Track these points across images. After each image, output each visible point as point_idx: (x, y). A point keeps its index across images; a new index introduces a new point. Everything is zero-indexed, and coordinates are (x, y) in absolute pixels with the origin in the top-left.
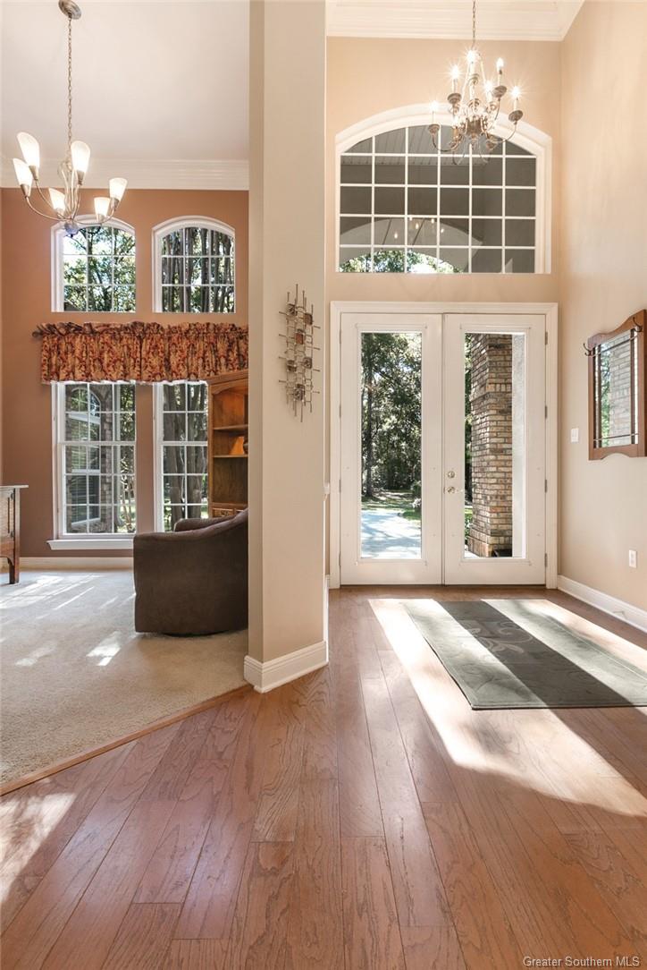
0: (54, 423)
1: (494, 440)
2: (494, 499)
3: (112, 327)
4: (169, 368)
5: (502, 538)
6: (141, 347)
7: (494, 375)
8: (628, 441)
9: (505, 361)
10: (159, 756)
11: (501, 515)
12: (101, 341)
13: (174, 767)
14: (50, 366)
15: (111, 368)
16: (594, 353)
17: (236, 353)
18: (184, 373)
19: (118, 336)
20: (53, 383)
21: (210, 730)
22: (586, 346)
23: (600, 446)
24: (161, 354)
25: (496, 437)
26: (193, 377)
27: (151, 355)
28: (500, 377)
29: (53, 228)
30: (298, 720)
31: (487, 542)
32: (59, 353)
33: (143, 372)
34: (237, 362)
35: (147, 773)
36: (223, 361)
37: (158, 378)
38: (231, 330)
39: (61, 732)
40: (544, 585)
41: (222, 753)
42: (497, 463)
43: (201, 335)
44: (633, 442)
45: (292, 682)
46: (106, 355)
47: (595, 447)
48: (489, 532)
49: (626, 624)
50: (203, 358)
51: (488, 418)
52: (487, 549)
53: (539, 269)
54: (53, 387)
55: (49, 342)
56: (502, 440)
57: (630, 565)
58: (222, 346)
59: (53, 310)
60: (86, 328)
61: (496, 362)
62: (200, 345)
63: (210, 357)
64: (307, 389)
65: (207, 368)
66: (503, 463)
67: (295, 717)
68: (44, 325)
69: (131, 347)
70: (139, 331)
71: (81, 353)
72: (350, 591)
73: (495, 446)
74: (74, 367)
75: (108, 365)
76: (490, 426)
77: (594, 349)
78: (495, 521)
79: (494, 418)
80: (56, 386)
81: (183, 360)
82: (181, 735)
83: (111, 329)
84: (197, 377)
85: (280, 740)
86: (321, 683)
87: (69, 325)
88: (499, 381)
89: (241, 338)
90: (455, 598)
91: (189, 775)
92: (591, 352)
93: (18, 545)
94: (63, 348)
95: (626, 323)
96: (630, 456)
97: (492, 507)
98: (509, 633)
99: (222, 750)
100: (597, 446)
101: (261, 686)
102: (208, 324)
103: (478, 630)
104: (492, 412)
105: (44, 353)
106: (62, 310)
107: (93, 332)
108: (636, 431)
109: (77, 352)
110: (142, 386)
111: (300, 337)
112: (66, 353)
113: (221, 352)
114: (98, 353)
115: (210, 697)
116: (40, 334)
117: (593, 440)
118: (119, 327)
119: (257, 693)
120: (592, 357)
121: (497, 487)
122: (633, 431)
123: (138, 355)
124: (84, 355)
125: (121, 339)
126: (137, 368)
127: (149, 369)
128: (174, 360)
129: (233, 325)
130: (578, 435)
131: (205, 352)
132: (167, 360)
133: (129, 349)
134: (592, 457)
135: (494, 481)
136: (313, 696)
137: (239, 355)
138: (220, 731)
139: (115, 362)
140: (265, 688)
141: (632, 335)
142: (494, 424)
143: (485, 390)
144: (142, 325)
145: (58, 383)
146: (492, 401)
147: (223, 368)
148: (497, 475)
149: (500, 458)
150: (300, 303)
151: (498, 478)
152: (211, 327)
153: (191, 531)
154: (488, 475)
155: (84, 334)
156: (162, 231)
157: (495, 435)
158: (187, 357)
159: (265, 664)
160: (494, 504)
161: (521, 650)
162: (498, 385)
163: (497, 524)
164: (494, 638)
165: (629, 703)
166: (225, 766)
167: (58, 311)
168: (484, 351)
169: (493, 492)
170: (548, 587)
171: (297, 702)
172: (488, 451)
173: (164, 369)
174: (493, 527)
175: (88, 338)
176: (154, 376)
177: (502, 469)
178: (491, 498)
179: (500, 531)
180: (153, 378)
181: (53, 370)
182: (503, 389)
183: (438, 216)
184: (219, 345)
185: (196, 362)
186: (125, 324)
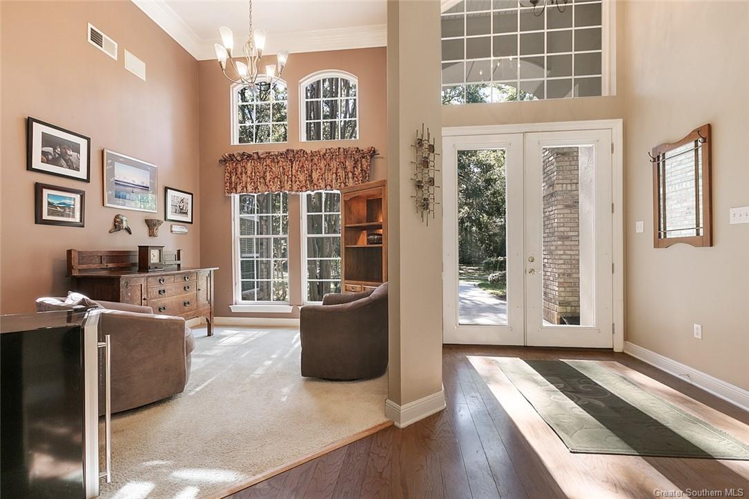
0: (233, 222)
1: (562, 229)
2: (561, 276)
3: (273, 154)
4: (312, 181)
5: (569, 308)
6: (292, 167)
7: (560, 177)
8: (693, 233)
9: (571, 165)
10: (337, 471)
11: (568, 289)
12: (265, 164)
13: (350, 481)
14: (231, 183)
15: (271, 183)
16: (659, 160)
17: (360, 169)
18: (323, 185)
19: (276, 160)
20: (232, 195)
21: (369, 455)
22: (651, 154)
23: (665, 237)
24: (306, 172)
25: (563, 226)
26: (328, 187)
27: (299, 173)
28: (566, 179)
29: (231, 86)
30: (432, 451)
31: (556, 310)
32: (236, 174)
33: (294, 185)
34: (361, 176)
35: (331, 484)
36: (350, 175)
37: (304, 189)
38: (356, 152)
39: (267, 448)
40: (612, 349)
41: (381, 473)
42: (564, 247)
43: (334, 157)
44: (698, 234)
45: (421, 420)
46: (268, 174)
47: (660, 237)
48: (558, 303)
49: (691, 385)
50: (336, 174)
51: (556, 212)
52: (556, 317)
53: (605, 92)
54: (232, 198)
55: (229, 167)
56: (568, 229)
57: (695, 336)
58: (349, 164)
59: (232, 144)
60: (255, 155)
61: (563, 167)
62: (334, 164)
63: (341, 173)
64: (431, 201)
65: (339, 181)
66: (569, 248)
67: (430, 449)
68: (227, 155)
69: (285, 167)
70: (291, 156)
71: (252, 173)
72: (451, 349)
73: (562, 234)
74: (246, 183)
75: (270, 181)
76: (558, 218)
77: (658, 157)
78: (563, 294)
79: (562, 211)
80: (234, 197)
81: (322, 176)
82: (349, 456)
83: (271, 155)
84: (332, 187)
85: (422, 466)
86: (444, 423)
87: (243, 154)
88: (565, 181)
89: (363, 158)
90: (537, 357)
91: (362, 488)
92: (656, 159)
93: (213, 309)
94: (240, 170)
95: (690, 135)
96: (696, 246)
97: (559, 283)
98: (589, 389)
99: (381, 471)
100: (662, 237)
101: (400, 423)
102: (339, 148)
103: (562, 385)
104: (559, 207)
105: (227, 174)
106: (238, 143)
107: (259, 158)
108: (701, 225)
109: (249, 172)
110: (293, 195)
111: (425, 163)
112: (241, 174)
113: (349, 168)
114: (262, 172)
115: (364, 429)
116: (224, 161)
117: (658, 232)
118: (277, 153)
119: (397, 428)
120: (656, 163)
121: (564, 266)
122: (698, 225)
123: (290, 173)
124: (253, 174)
125: (278, 162)
126: (290, 183)
127: (298, 183)
128: (315, 176)
129: (358, 148)
130: (643, 227)
131: (337, 169)
132: (310, 176)
133: (284, 169)
134: (657, 245)
135: (562, 262)
136: (440, 433)
137: (362, 170)
138: (376, 455)
139: (274, 179)
140: (403, 425)
141: (696, 145)
142: (562, 216)
143: (553, 189)
144: (293, 151)
145: (236, 195)
146: (559, 198)
147: (350, 180)
148: (564, 257)
149: (566, 243)
150: (425, 137)
151: (565, 260)
152: (342, 150)
153: (340, 305)
154: (556, 257)
155: (253, 159)
156: (307, 82)
157: (562, 224)
158: (325, 173)
159: (402, 406)
160: (562, 280)
161: (603, 405)
162: (564, 185)
163: (565, 297)
164: (577, 392)
165: (709, 455)
166: (386, 483)
167: (235, 144)
168: (552, 158)
169: (560, 271)
170: (615, 350)
171: (429, 437)
172: (556, 238)
173: (308, 182)
174: (561, 299)
175: (256, 162)
176: (301, 188)
177: (569, 252)
178: (559, 275)
179: (567, 302)
180: (300, 189)
181: (233, 186)
182: (569, 188)
183: (519, 56)
184: (347, 164)
185: (330, 176)
186: (281, 151)
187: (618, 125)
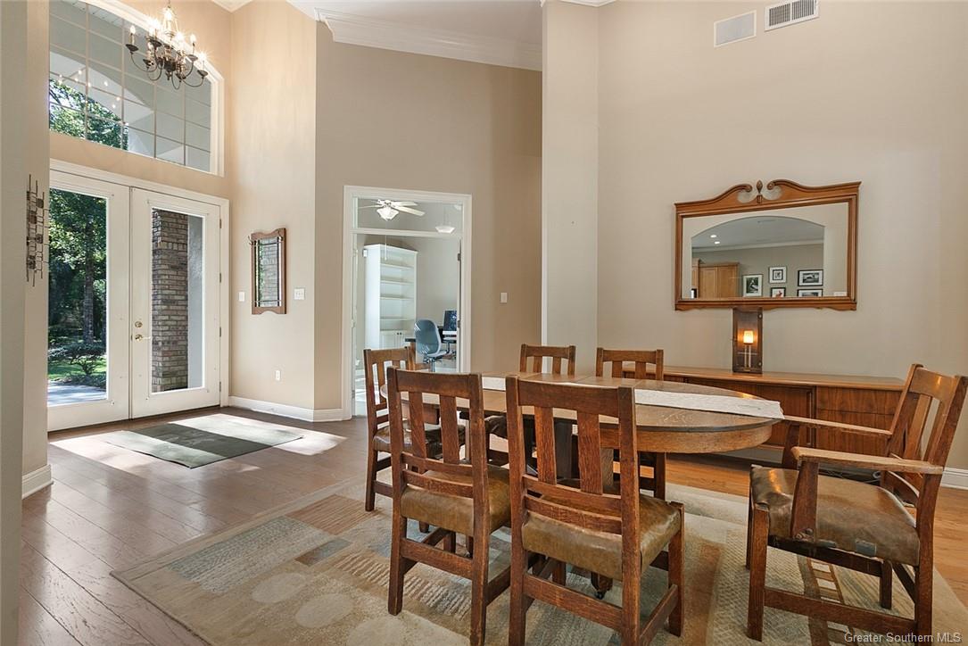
1: (167, 292)
2: (166, 344)
5: (174, 379)
7: (166, 234)
8: (275, 304)
9: (177, 223)
11: (173, 358)
16: (255, 245)
22: (250, 238)
25: (169, 289)
28: (173, 237)
31: (159, 383)
40: (219, 405)
42: (169, 312)
44: (278, 305)
47: (256, 306)
48: (161, 374)
51: (159, 272)
53: (214, 169)
56: (174, 292)
61: (168, 222)
64: (38, 259)
66: (175, 313)
73: (167, 297)
77: (255, 241)
78: (167, 364)
79: (167, 273)
88: (171, 240)
92: (253, 243)
95: (274, 232)
96: (277, 313)
97: (163, 352)
98: (201, 435)
100: (258, 305)
104: (163, 267)
108: (280, 299)
111: (34, 219)
117: (254, 301)
121: (169, 333)
122: (278, 299)
130: (244, 297)
134: (254, 312)
135: (167, 328)
141: (278, 240)
142: (167, 277)
143: (157, 245)
146: (163, 257)
148: (169, 323)
149: (171, 308)
150: (34, 191)
151: (170, 326)
154: (160, 323)
157: (167, 287)
160: (166, 349)
161: (213, 440)
162: (170, 244)
163: (169, 367)
169: (164, 338)
170: (222, 405)
172: (160, 302)
174: (166, 369)
177: (174, 318)
178: (162, 343)
179: (172, 373)
182: (175, 248)
187: (225, 204)
